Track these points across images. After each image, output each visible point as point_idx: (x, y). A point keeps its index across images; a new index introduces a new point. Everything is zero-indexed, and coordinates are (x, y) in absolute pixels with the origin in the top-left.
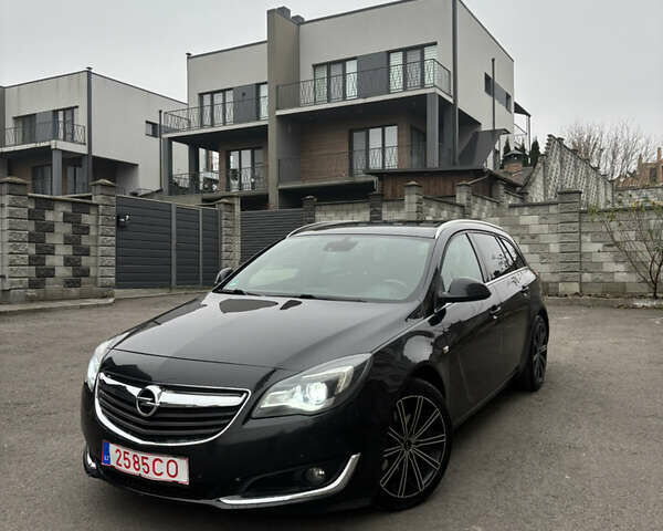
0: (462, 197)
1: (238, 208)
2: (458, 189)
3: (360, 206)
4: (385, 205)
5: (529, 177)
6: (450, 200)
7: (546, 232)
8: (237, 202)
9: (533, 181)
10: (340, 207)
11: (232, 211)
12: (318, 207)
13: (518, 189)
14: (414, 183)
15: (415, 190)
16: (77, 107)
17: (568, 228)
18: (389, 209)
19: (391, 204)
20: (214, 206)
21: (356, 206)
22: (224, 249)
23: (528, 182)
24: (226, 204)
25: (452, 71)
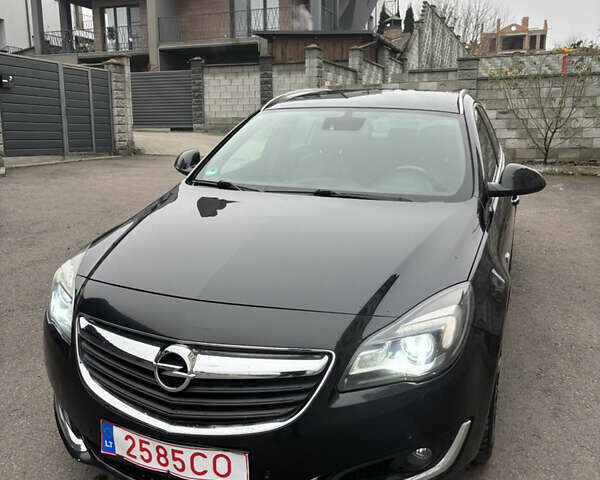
0: (354, 62)
1: (127, 69)
2: (351, 54)
3: (251, 69)
4: (275, 69)
5: (407, 44)
6: (344, 64)
8: (127, 63)
9: (411, 47)
10: (228, 70)
11: (122, 72)
12: (206, 70)
13: (399, 55)
14: (315, 46)
15: (316, 53)
18: (280, 72)
19: (281, 67)
20: (102, 67)
21: (246, 69)
22: (115, 113)
23: (407, 48)
24: (115, 64)
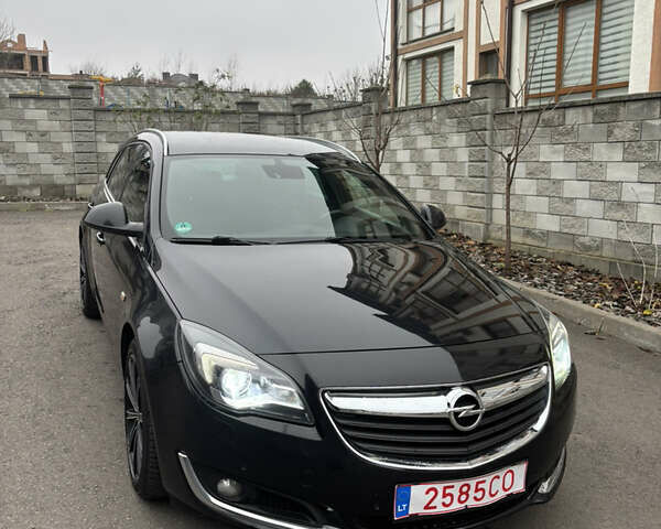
7: (58, 129)
17: (82, 126)
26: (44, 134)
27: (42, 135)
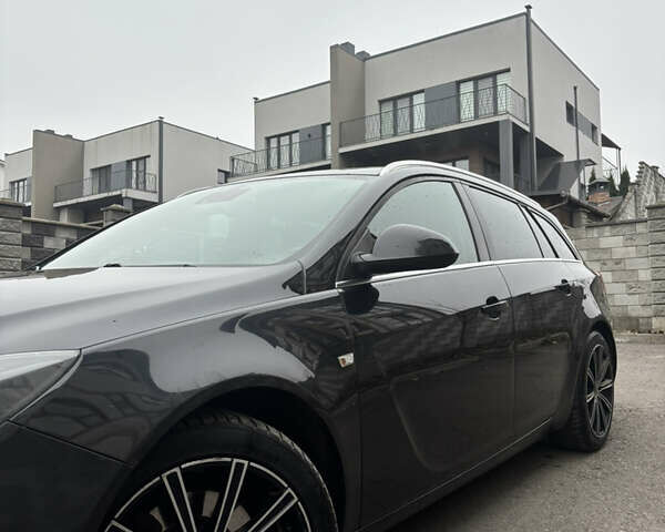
7: (633, 255)
9: (623, 211)
13: (605, 219)
16: (149, 156)
17: (659, 249)
25: (527, 99)
26: (618, 262)
27: (617, 264)
